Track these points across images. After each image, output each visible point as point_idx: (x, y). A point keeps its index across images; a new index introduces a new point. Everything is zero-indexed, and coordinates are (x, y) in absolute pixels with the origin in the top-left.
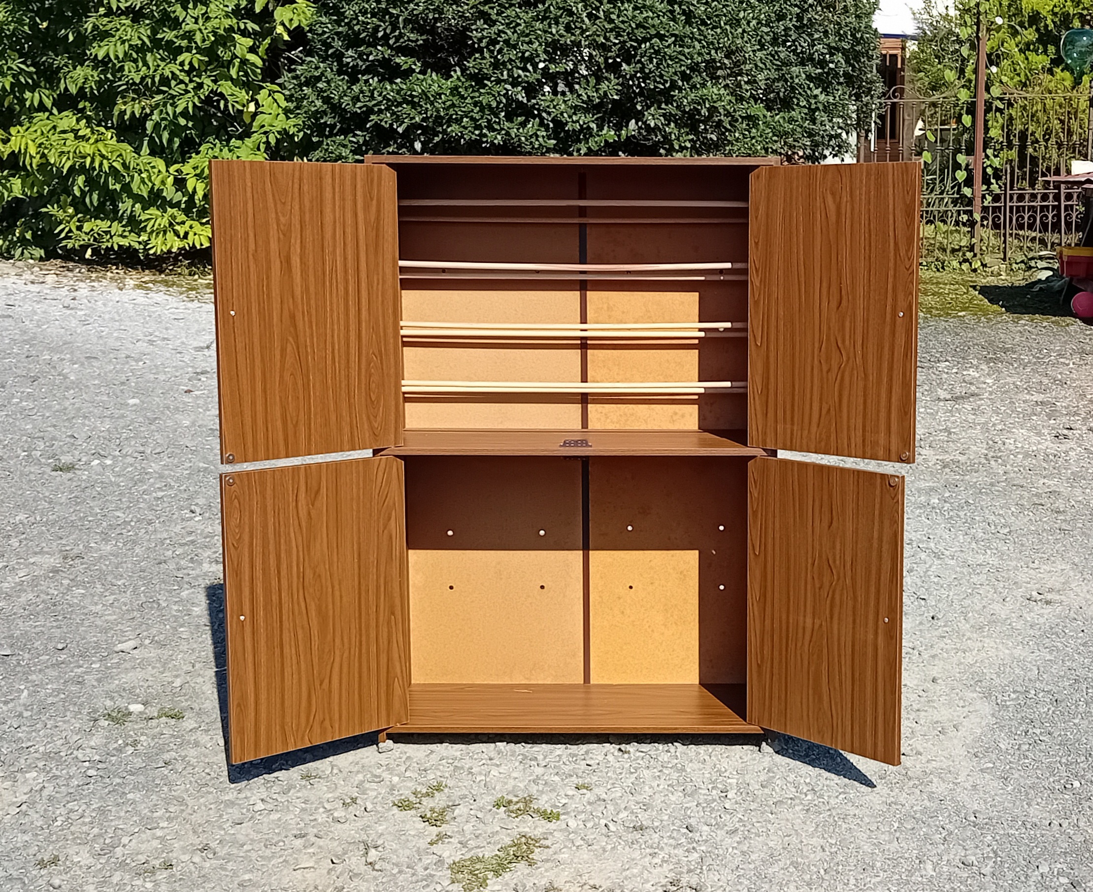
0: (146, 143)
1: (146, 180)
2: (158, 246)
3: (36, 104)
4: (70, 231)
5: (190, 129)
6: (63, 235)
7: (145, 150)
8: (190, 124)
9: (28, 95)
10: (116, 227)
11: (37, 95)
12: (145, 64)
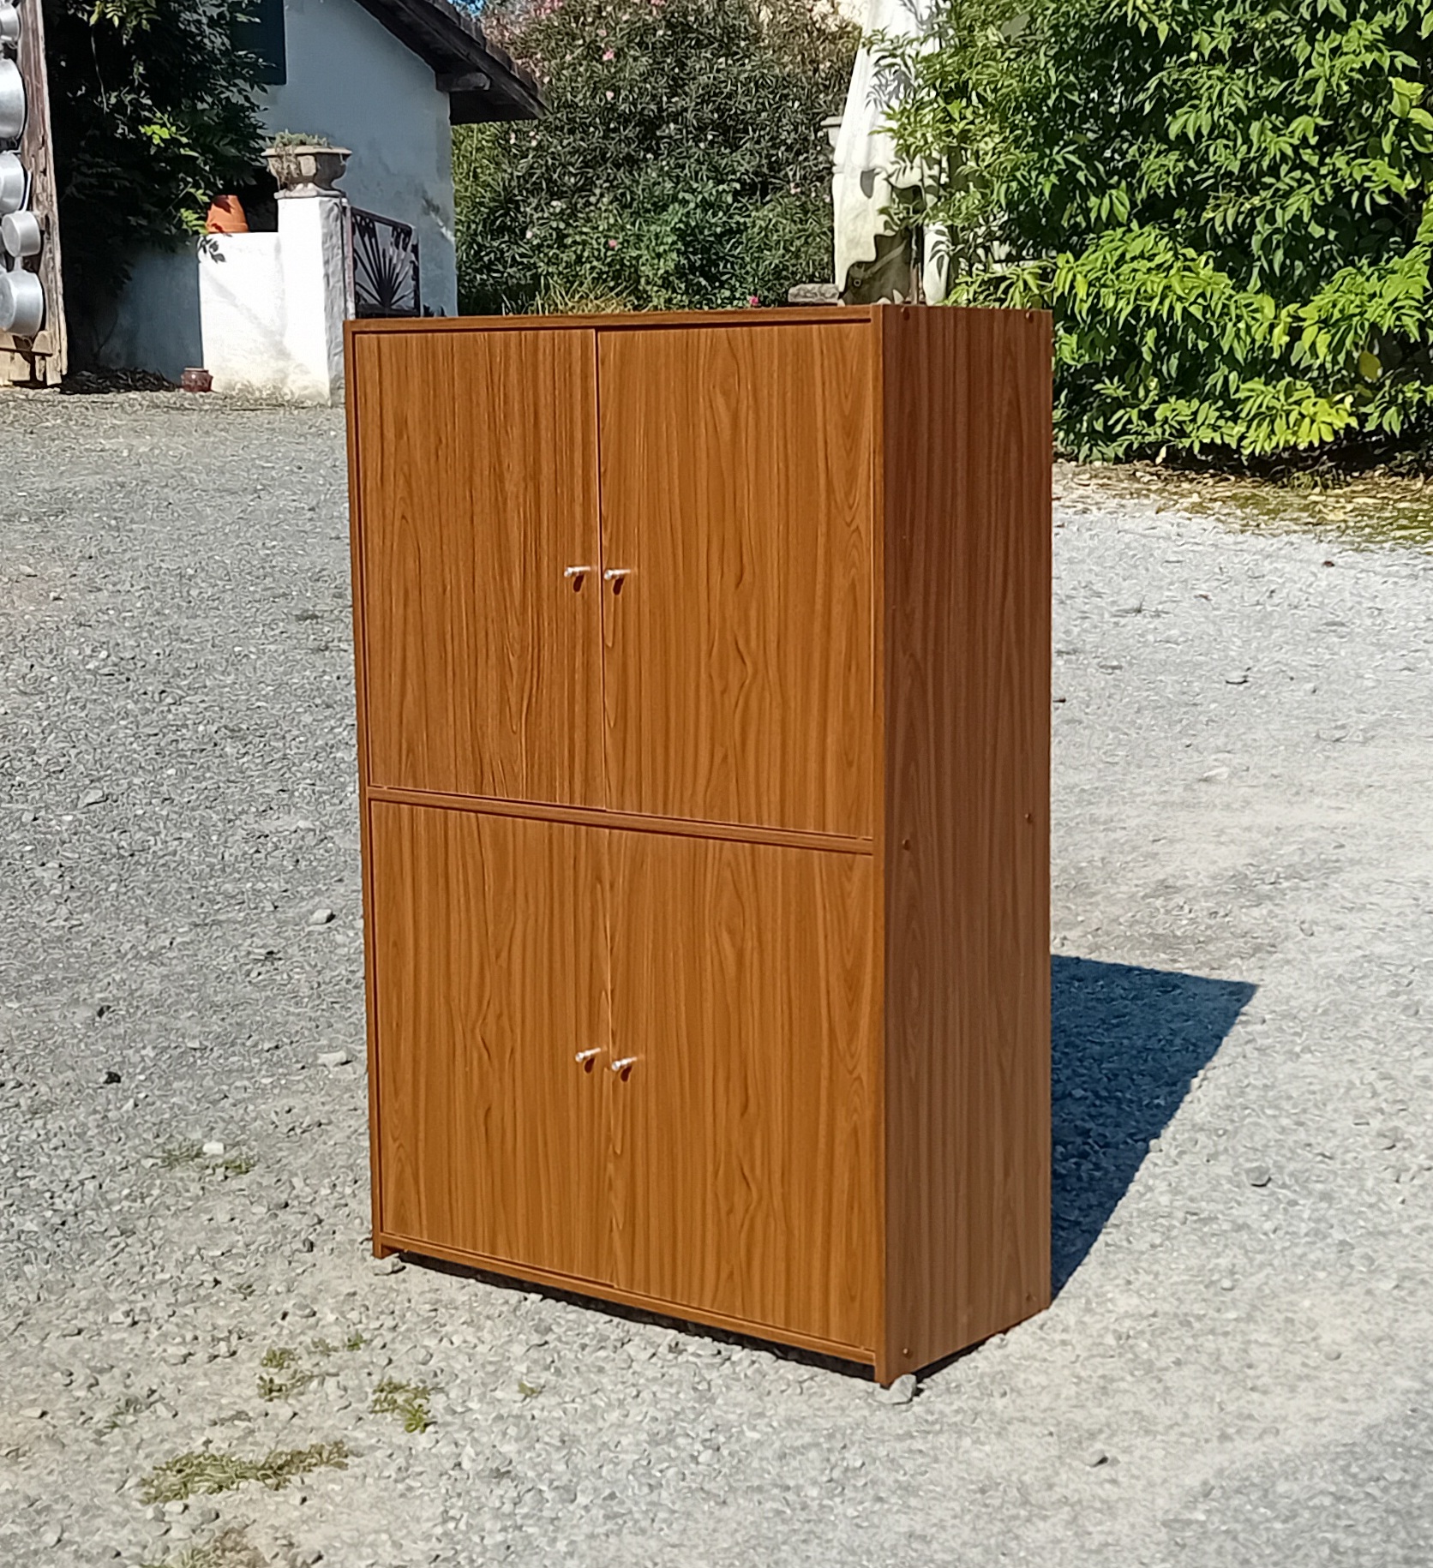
0: (1256, 271)
1: (1242, 334)
2: (1259, 442)
3: (1104, 216)
4: (1130, 421)
5: (1331, 243)
6: (1118, 428)
7: (1255, 282)
8: (1331, 236)
9: (1093, 201)
10: (1208, 412)
11: (1106, 200)
12: (1247, 140)
